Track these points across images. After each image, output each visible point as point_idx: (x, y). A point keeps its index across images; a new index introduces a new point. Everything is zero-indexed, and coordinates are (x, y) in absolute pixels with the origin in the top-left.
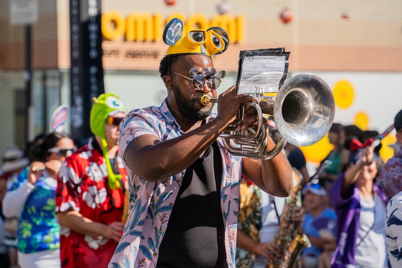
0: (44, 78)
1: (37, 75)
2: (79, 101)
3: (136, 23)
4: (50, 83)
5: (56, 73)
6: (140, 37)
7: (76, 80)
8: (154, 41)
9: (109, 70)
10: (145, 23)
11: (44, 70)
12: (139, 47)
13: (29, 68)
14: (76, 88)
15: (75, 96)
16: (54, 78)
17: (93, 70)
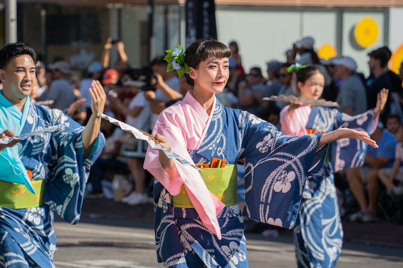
0: (166, 12)
1: (159, 9)
2: (193, 32)
4: (171, 16)
5: (176, 8)
7: (190, 14)
9: (220, 5)
11: (166, 5)
13: (151, 3)
14: (190, 21)
15: (190, 28)
16: (174, 12)
17: (206, 5)
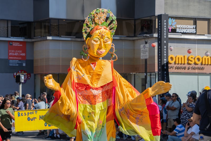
1: (148, 74)
3: (178, 58)
4: (152, 76)
5: (154, 73)
6: (180, 62)
8: (184, 64)
10: (181, 58)
11: (151, 73)
12: (179, 66)
13: (146, 72)
